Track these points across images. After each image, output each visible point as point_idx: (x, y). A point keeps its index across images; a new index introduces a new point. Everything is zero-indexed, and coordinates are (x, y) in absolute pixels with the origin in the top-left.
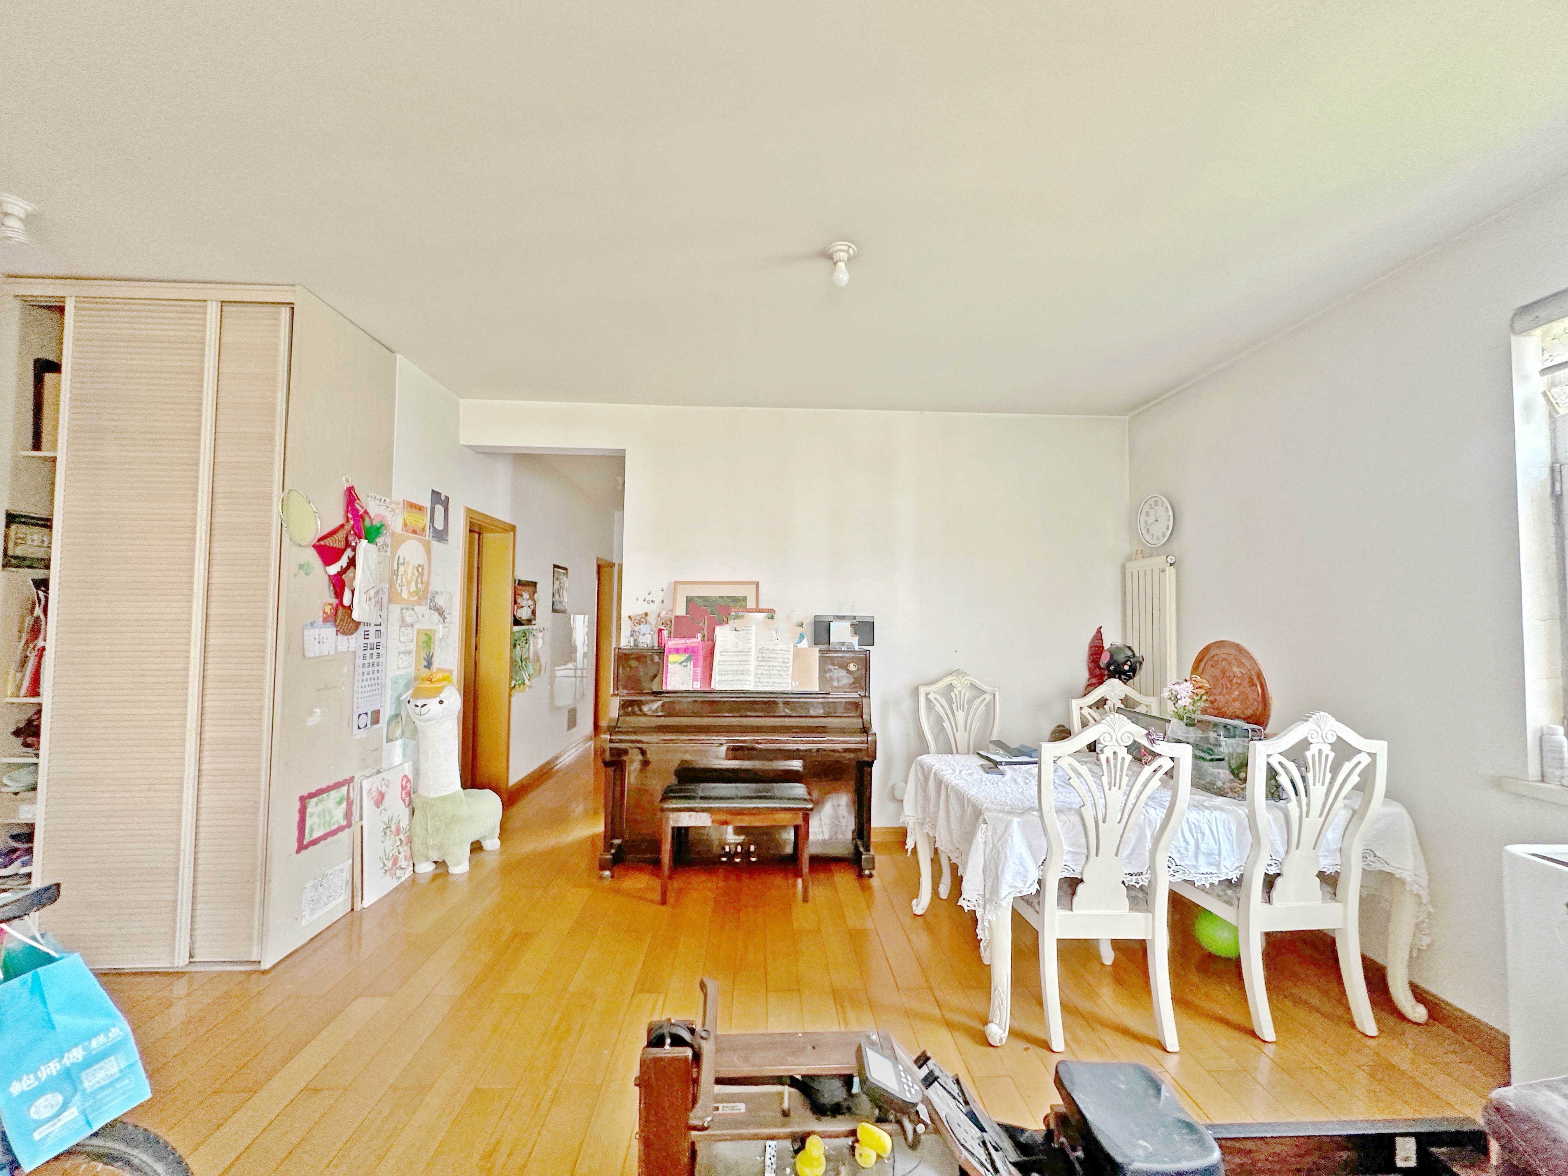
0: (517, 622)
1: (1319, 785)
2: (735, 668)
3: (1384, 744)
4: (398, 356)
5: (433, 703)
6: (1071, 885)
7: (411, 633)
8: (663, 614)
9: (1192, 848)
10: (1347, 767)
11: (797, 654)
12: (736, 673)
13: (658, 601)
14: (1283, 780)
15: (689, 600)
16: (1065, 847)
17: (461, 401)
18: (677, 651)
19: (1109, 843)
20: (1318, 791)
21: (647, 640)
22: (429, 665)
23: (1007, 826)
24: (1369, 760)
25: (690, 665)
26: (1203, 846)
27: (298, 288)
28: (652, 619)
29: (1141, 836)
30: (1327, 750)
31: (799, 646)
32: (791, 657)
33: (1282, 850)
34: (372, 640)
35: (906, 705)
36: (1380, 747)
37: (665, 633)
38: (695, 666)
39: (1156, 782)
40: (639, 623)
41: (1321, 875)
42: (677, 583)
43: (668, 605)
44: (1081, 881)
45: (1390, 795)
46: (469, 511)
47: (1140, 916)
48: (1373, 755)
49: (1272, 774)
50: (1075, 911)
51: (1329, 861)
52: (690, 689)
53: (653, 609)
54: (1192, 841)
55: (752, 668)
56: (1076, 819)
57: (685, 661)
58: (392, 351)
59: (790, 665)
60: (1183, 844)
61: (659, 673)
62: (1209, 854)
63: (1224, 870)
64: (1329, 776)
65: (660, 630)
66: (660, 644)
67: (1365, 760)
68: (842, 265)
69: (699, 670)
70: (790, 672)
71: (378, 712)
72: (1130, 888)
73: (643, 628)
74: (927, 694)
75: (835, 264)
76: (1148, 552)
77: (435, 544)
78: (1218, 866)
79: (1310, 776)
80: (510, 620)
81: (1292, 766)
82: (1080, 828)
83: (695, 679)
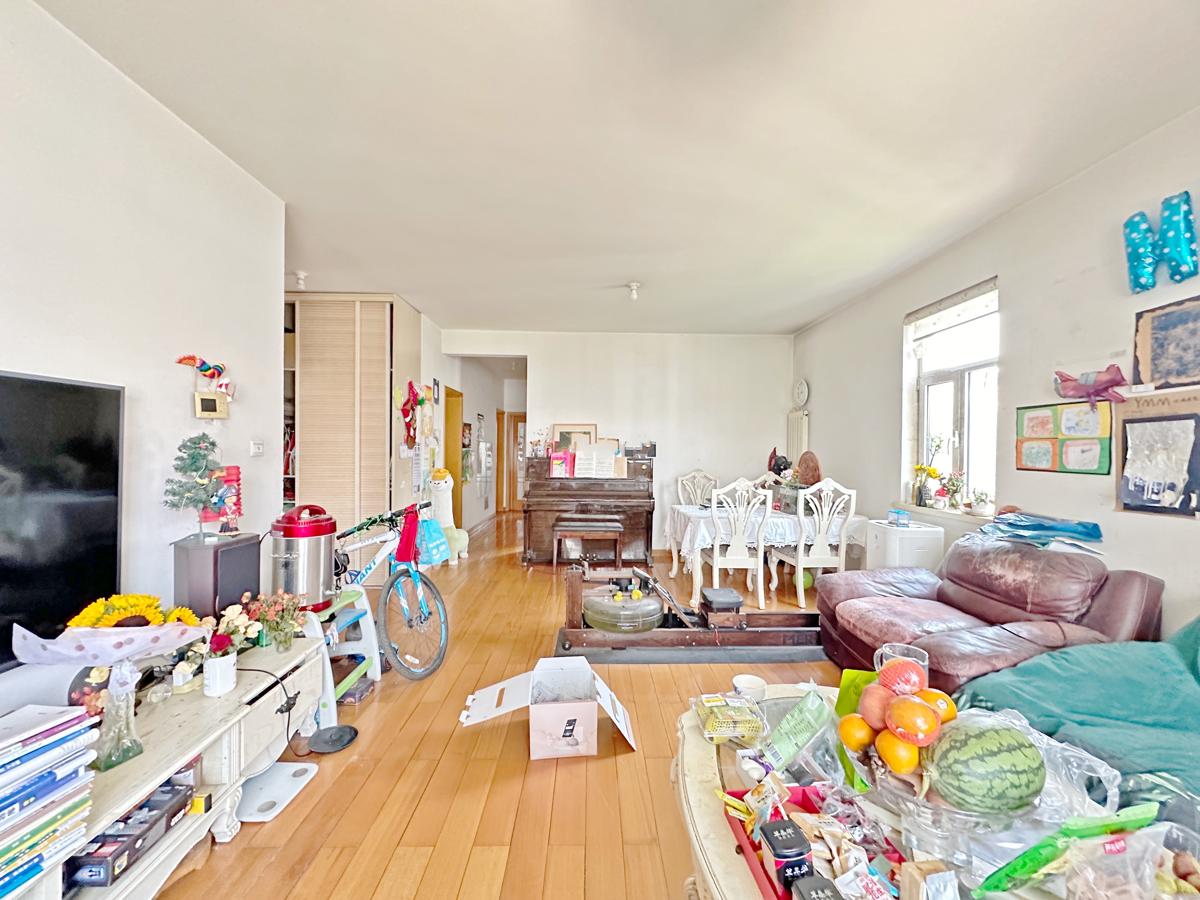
0: (464, 446)
1: (826, 507)
2: (586, 467)
3: (855, 491)
4: (422, 315)
5: (442, 482)
6: (725, 547)
7: (428, 449)
8: (548, 441)
9: (774, 532)
10: (839, 500)
11: (616, 460)
12: (587, 469)
13: (545, 434)
14: (812, 505)
15: (561, 433)
16: (722, 531)
17: (442, 330)
18: (557, 459)
19: (740, 530)
20: (826, 510)
21: (542, 453)
22: (433, 467)
23: (699, 522)
24: (848, 497)
25: (564, 465)
26: (779, 532)
27: (395, 295)
28: (542, 443)
29: (754, 527)
30: (830, 493)
31: (618, 456)
32: (613, 461)
33: (813, 535)
34: (417, 452)
35: (673, 488)
36: (853, 493)
37: (550, 450)
38: (566, 466)
39: (758, 505)
40: (536, 445)
41: (830, 545)
42: (554, 425)
43: (550, 436)
44: (729, 546)
45: (857, 513)
46: (446, 387)
47: (753, 559)
48: (850, 496)
49: (807, 503)
50: (727, 557)
51: (834, 540)
52: (564, 477)
53: (542, 438)
54: (774, 530)
55: (594, 467)
56: (726, 520)
57: (562, 463)
58: (420, 313)
59: (613, 466)
60: (770, 531)
61: (549, 470)
62: (781, 535)
63: (786, 541)
64: (831, 504)
65: (548, 449)
66: (548, 455)
67: (847, 498)
68: (634, 291)
69: (568, 468)
70: (613, 469)
71: (419, 486)
72: (749, 548)
73: (539, 448)
74: (682, 481)
75: (632, 290)
76: (796, 409)
77: (435, 405)
78: (784, 539)
79: (823, 504)
80: (461, 445)
81: (815, 500)
82: (728, 524)
83: (566, 472)
